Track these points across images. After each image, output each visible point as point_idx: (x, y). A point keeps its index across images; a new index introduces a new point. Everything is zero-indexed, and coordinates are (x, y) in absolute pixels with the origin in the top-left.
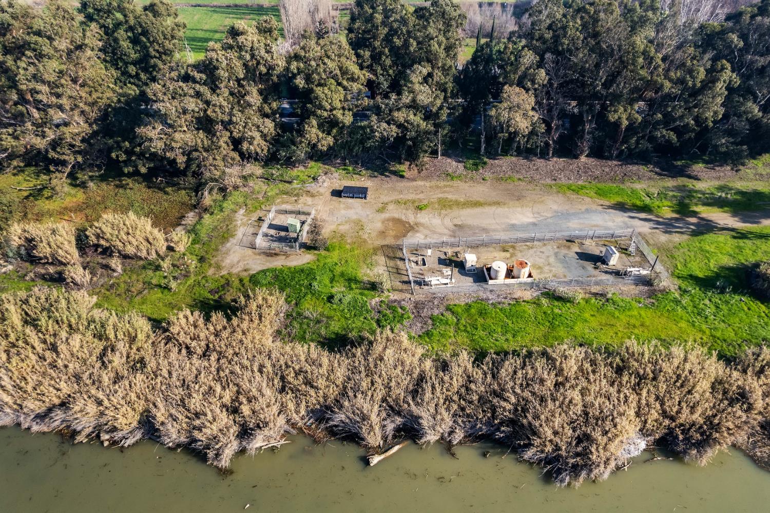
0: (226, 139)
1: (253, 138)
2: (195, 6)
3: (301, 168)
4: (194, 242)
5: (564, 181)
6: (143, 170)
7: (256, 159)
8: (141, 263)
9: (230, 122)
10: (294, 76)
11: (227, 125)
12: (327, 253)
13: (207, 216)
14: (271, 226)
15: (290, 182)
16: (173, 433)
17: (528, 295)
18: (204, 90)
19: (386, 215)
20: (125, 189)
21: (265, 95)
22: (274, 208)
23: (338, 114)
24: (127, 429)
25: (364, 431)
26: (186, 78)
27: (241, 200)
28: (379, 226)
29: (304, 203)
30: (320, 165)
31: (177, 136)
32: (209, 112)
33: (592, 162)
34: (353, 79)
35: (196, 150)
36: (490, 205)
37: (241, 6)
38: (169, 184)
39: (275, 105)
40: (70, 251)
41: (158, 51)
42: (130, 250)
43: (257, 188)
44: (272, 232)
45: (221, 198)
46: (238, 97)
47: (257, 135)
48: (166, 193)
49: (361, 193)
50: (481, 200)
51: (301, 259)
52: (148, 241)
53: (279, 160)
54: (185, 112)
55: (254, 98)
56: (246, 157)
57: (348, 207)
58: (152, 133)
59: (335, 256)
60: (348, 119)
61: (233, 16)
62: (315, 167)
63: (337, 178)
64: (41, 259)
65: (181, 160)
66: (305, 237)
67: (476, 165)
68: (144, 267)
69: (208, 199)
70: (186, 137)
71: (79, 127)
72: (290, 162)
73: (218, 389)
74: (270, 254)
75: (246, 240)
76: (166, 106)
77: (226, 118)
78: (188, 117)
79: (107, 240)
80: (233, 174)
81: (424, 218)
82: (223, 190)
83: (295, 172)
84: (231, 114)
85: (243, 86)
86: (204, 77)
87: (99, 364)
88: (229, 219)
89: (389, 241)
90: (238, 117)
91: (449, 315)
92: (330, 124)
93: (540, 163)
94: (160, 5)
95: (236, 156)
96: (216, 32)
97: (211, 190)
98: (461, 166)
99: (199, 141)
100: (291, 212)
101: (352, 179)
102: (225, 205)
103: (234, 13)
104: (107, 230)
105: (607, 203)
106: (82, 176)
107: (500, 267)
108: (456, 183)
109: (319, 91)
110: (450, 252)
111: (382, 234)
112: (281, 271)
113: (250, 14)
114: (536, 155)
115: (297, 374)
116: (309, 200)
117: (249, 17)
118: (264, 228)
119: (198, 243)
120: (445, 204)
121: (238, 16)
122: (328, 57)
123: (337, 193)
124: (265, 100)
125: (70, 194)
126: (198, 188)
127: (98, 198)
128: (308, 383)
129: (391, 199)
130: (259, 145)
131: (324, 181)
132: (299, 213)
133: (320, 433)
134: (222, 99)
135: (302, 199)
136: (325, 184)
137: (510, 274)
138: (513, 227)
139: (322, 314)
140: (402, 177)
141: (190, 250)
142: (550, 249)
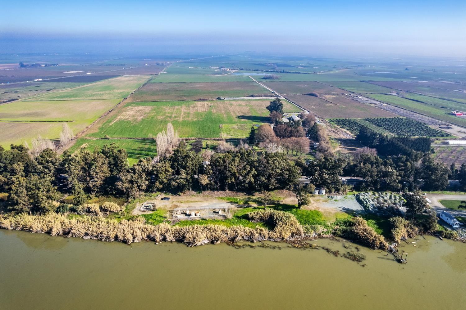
0: (136, 186)
1: (143, 185)
2: (130, 139)
3: (155, 193)
4: (126, 209)
5: (221, 196)
6: (114, 193)
7: (143, 191)
8: (114, 213)
9: (138, 182)
10: (154, 171)
11: (137, 182)
12: (157, 211)
13: (129, 204)
14: (145, 206)
15: (151, 196)
16: (121, 238)
17: (198, 219)
18: (132, 174)
19: (173, 204)
20: (109, 198)
21: (147, 175)
22: (146, 202)
23: (164, 180)
24: (112, 238)
25: (156, 238)
26: (128, 171)
27: (138, 200)
28: (170, 206)
29: (154, 201)
30: (160, 192)
31: (125, 185)
32: (133, 179)
33: (230, 192)
34: (169, 172)
35: (129, 188)
36: (199, 202)
37: (146, 139)
38: (120, 197)
39: (149, 177)
40: (98, 209)
41: (120, 162)
42: (112, 210)
43: (143, 198)
44: (145, 207)
45: (133, 200)
46: (140, 176)
47: (144, 185)
48: (120, 199)
49: (168, 199)
50: (197, 201)
51: (150, 213)
52: (116, 208)
53: (149, 191)
54: (127, 179)
55: (144, 176)
56: (141, 190)
57: (164, 202)
58: (119, 184)
59: (158, 212)
60: (166, 181)
61: (143, 143)
62: (158, 193)
63: (163, 196)
64: (91, 211)
65: (125, 190)
66: (152, 208)
67: (199, 193)
68: (114, 214)
69: (130, 200)
70: (126, 185)
71: (99, 182)
72: (152, 192)
73: (130, 231)
74: (144, 212)
75: (139, 209)
76: (123, 178)
77: (137, 181)
78: (128, 180)
79: (107, 208)
80: (137, 194)
81: (182, 205)
82: (134, 198)
83: (153, 194)
84: (138, 180)
85: (141, 173)
86: (132, 171)
87: (107, 227)
88: (135, 204)
89: (172, 209)
90: (140, 180)
91: (180, 223)
92: (161, 183)
93: (216, 192)
94: (122, 150)
95: (138, 190)
96: (136, 150)
97: (131, 198)
98: (196, 193)
99: (129, 186)
100: (150, 203)
101: (167, 196)
102: (134, 201)
103: (143, 142)
104: (107, 206)
105: (228, 201)
106: (98, 195)
107: (193, 214)
108: (193, 197)
109: (159, 175)
110: (185, 211)
111: (171, 208)
112: (145, 215)
113: (148, 142)
114: (215, 190)
115: (145, 228)
116: (155, 201)
117: (148, 144)
118: (143, 206)
119: (127, 209)
120: (188, 202)
121: (145, 144)
122: (163, 167)
123: (162, 199)
124: (147, 176)
125: (94, 199)
126: (128, 197)
127: (102, 200)
128: (147, 230)
129: (175, 200)
130: (144, 187)
131: (160, 196)
132: (152, 203)
133: (148, 240)
134: (136, 176)
135: (153, 200)
136: (160, 197)
137: (195, 215)
138: (202, 206)
139: (152, 222)
140: (180, 195)
141: (125, 211)
142: (207, 211)
